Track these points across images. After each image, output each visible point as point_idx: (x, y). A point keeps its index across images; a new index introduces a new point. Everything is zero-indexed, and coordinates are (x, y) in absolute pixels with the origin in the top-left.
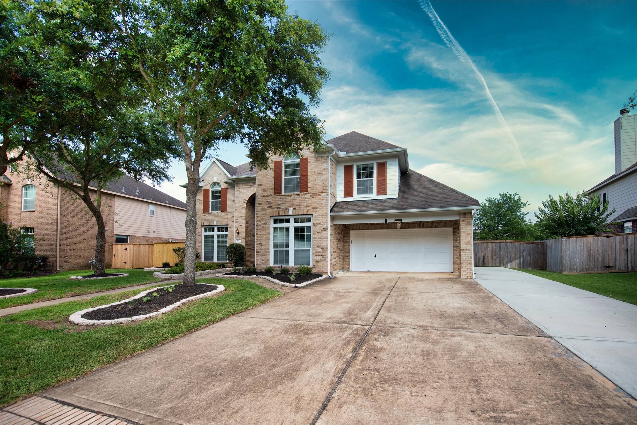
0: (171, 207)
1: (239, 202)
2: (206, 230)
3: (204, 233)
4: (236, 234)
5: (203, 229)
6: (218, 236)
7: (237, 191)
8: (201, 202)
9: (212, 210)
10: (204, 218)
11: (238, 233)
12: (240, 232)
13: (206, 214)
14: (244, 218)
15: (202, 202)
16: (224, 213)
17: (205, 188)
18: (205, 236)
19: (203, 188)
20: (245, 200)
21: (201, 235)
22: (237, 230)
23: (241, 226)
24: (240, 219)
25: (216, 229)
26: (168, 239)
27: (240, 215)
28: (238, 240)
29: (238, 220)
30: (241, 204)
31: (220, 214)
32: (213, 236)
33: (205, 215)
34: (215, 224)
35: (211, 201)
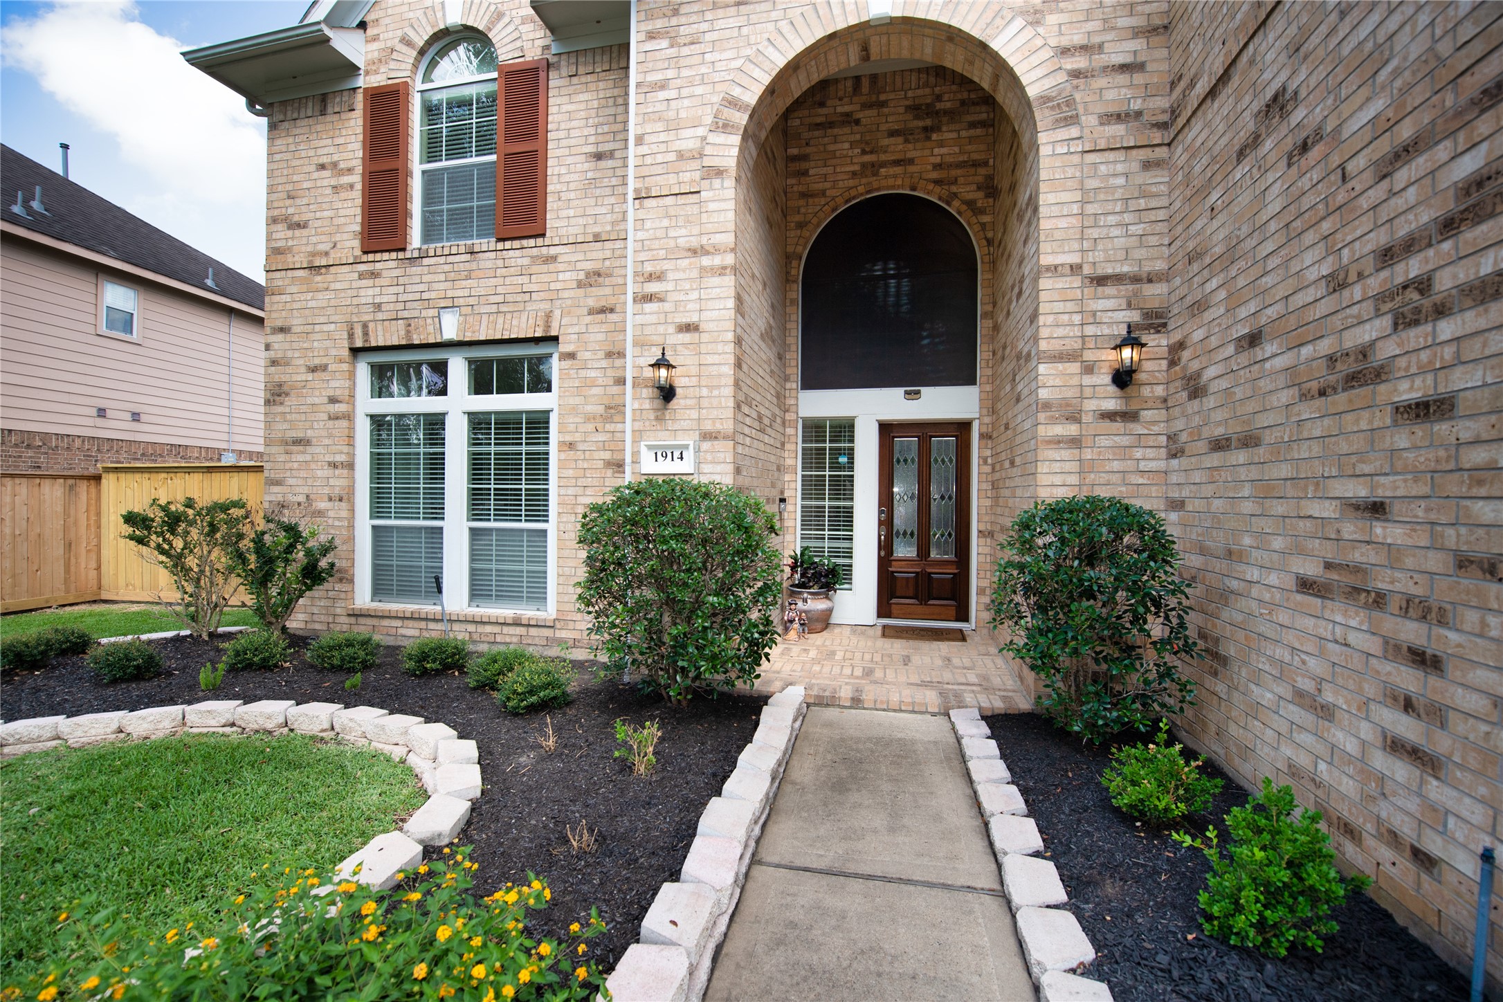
0: (230, 311)
1: (674, 127)
2: (382, 378)
3: (367, 404)
4: (637, 401)
5: (363, 372)
6: (478, 422)
7: (651, 36)
8: (346, 179)
9: (428, 236)
10: (369, 293)
11: (667, 393)
12: (679, 383)
13: (387, 263)
14: (717, 261)
15: (356, 179)
16: (519, 255)
17: (377, 80)
18: (378, 422)
19: (361, 82)
20: (732, 103)
21: (349, 417)
22: (661, 363)
23: (688, 328)
24: (681, 272)
25: (458, 370)
26: (219, 453)
27: (685, 236)
28: (663, 453)
29: (659, 277)
30: (688, 141)
31: (487, 261)
32: (435, 425)
33: (374, 275)
34: (450, 332)
35: (424, 172)
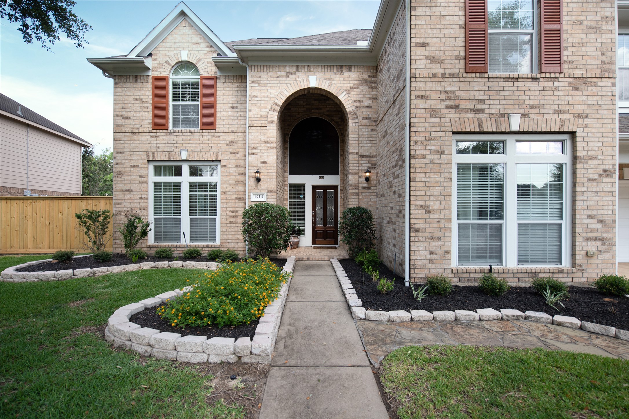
0: (28, 125)
1: (260, 108)
2: (158, 171)
3: (152, 178)
4: (250, 182)
5: (151, 168)
6: (192, 186)
7: (253, 82)
8: (145, 105)
9: (174, 125)
10: (154, 143)
11: (258, 180)
12: (262, 177)
13: (161, 134)
14: (272, 145)
15: (150, 105)
16: (207, 135)
17: (157, 74)
18: (157, 185)
19: (150, 73)
20: (276, 104)
21: (146, 182)
22: (258, 172)
23: (264, 162)
24: (262, 148)
25: (186, 169)
26: (23, 190)
27: (263, 138)
28: (257, 196)
29: (256, 148)
30: (264, 112)
31: (197, 136)
32: (178, 186)
33: (156, 137)
34: (184, 157)
35: (173, 105)
